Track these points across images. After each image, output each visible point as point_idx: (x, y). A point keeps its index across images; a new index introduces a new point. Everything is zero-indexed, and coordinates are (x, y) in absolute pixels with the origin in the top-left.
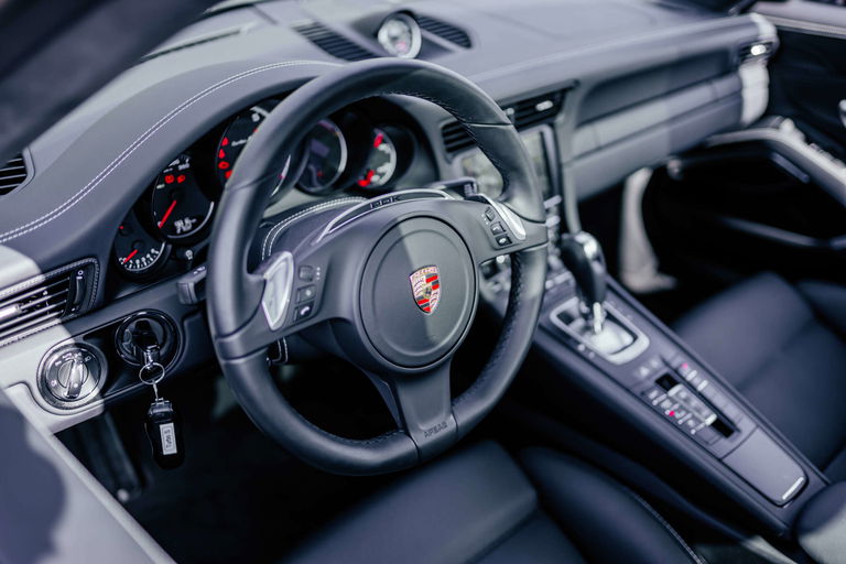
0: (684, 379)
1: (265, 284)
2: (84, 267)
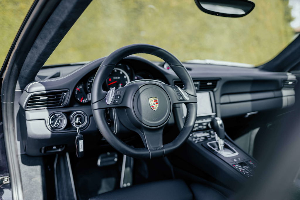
1: (107, 93)
2: (66, 92)
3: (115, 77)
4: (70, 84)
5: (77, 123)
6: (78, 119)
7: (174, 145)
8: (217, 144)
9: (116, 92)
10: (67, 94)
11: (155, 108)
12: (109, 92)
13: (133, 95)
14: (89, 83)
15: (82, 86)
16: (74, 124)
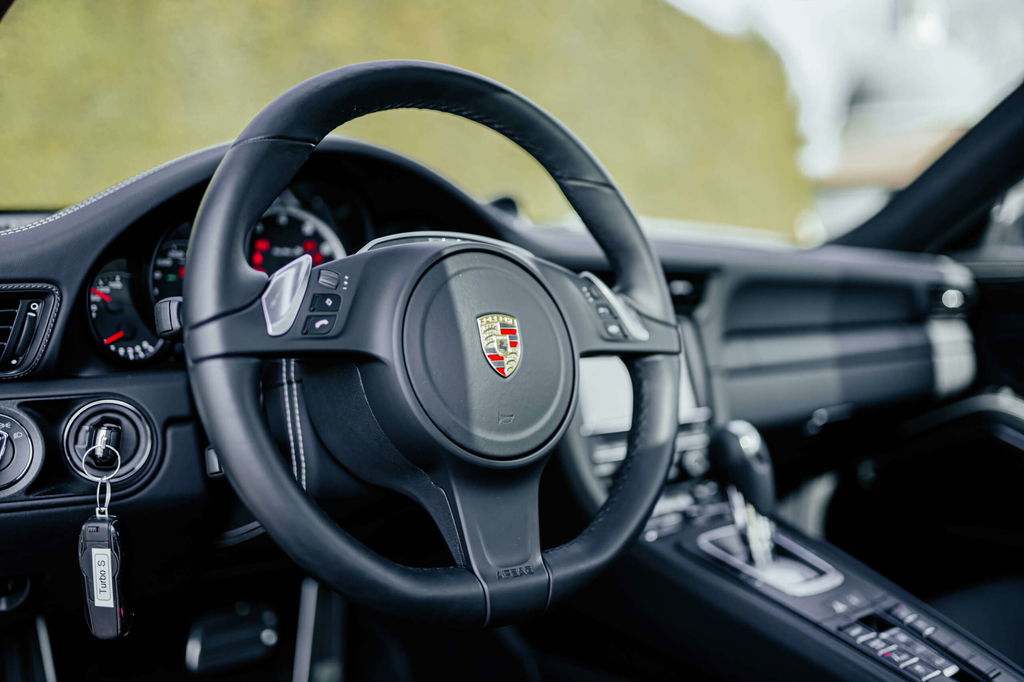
0: (902, 621)
1: (268, 284)
2: (41, 296)
3: (281, 246)
4: (62, 256)
5: (99, 453)
6: (103, 434)
7: (593, 551)
8: (744, 539)
9: (313, 277)
10: (44, 310)
11: (507, 367)
12: (277, 276)
13: (404, 292)
14: (157, 268)
15: (122, 280)
16: (83, 466)
